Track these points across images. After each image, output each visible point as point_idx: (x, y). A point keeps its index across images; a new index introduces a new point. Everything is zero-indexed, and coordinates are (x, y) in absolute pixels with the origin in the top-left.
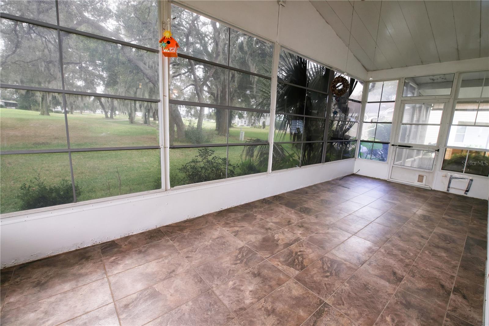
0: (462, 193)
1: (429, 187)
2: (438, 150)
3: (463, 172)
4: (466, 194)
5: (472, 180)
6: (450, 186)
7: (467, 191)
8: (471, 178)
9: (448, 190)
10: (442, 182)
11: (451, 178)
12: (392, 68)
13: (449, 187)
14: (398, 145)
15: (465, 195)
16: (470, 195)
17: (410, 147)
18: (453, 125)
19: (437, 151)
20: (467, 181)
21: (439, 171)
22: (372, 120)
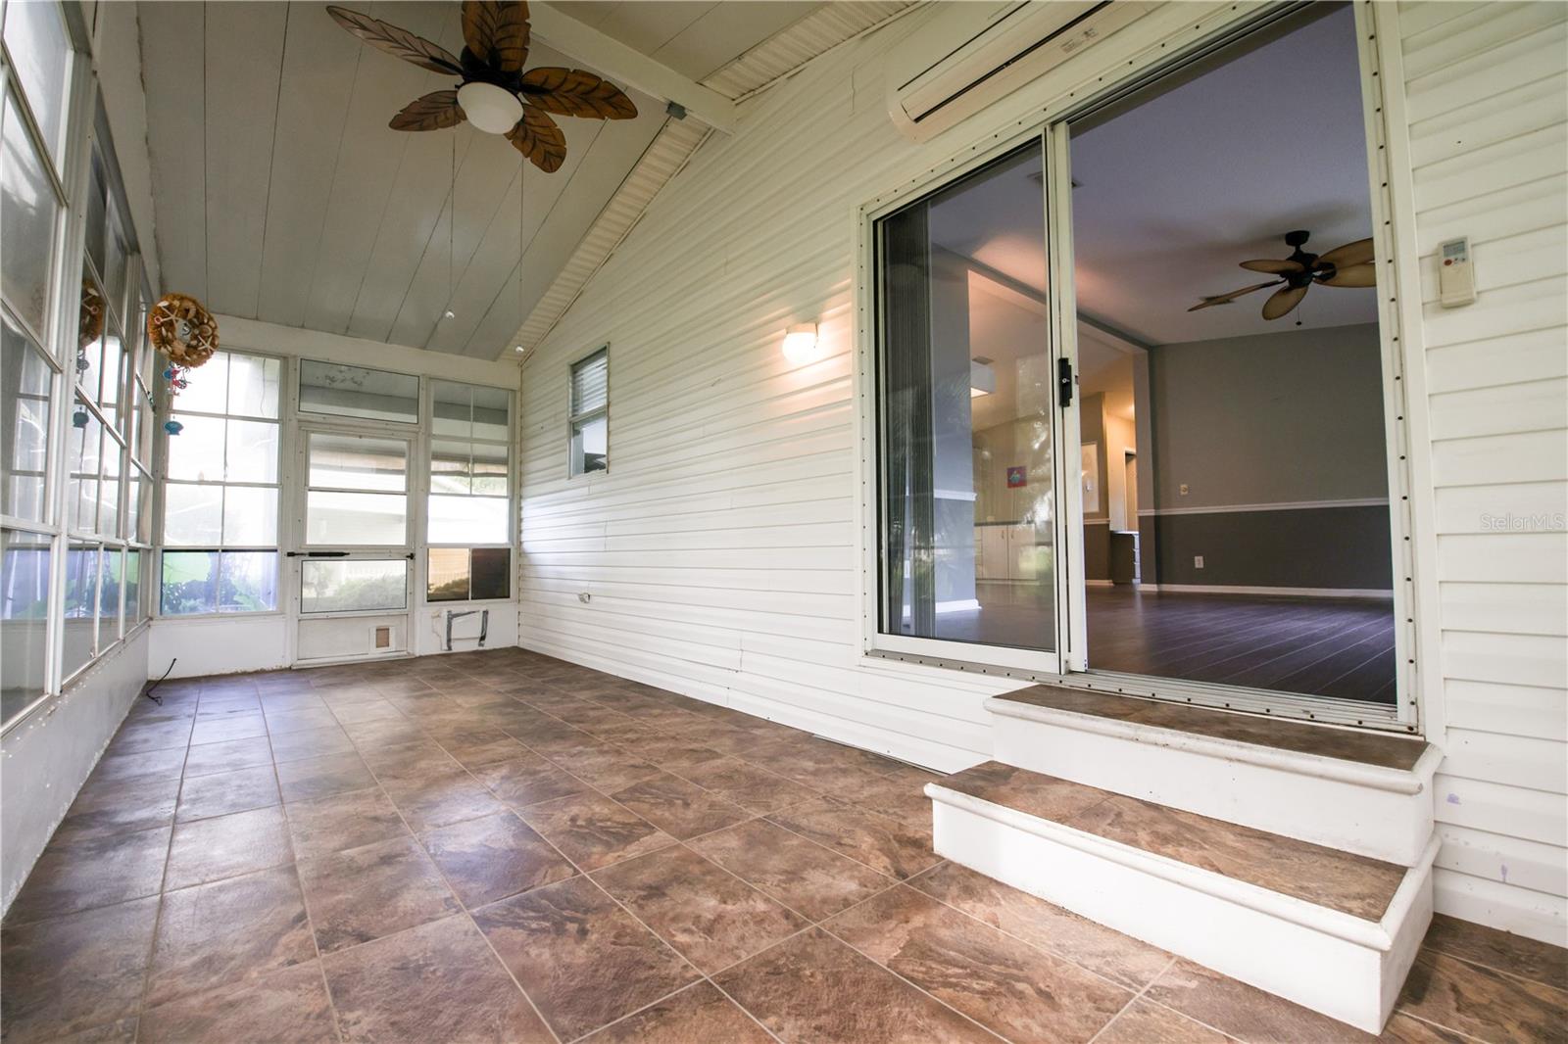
0: (474, 646)
1: (405, 653)
2: (412, 556)
3: (468, 599)
4: (482, 645)
5: (486, 613)
6: (452, 637)
7: (483, 638)
8: (485, 609)
9: (450, 648)
10: (434, 632)
11: (451, 617)
12: (257, 319)
13: (449, 640)
14: (307, 552)
15: (481, 648)
16: (488, 645)
17: (342, 554)
18: (433, 494)
19: (409, 559)
20: (479, 617)
21: (423, 606)
22: (201, 474)
